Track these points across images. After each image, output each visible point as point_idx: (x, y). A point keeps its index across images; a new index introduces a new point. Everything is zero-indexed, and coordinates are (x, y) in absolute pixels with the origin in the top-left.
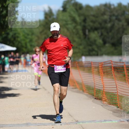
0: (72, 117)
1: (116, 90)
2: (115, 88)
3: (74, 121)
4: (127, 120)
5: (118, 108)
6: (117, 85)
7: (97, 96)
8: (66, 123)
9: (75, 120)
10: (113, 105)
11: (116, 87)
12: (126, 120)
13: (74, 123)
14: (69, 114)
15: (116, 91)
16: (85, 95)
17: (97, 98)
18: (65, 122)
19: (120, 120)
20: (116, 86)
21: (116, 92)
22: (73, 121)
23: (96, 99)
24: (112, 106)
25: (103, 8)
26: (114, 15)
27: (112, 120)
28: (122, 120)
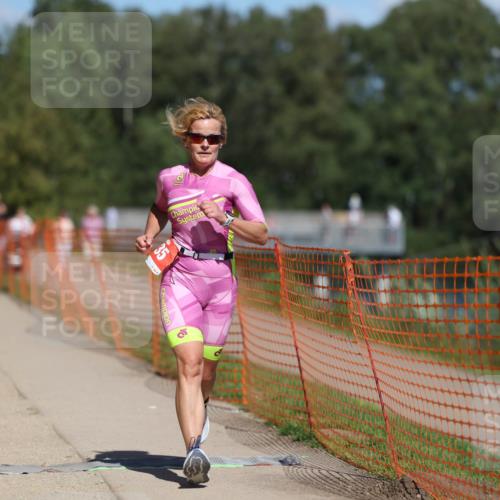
0: (68, 443)
1: (238, 343)
2: (238, 333)
3: (76, 459)
4: (281, 462)
5: (247, 411)
6: (245, 325)
7: (164, 363)
8: (42, 466)
9: (80, 456)
10: (226, 399)
11: (239, 330)
12: (274, 459)
13: (76, 469)
14: (55, 430)
15: (240, 348)
16: (118, 358)
17: (163, 372)
18: (41, 463)
19: (254, 459)
20: (242, 326)
21: (238, 352)
22: (72, 460)
23: (158, 374)
24: (224, 404)
25: (197, 22)
26: (234, 55)
27: (223, 458)
28: (263, 460)
